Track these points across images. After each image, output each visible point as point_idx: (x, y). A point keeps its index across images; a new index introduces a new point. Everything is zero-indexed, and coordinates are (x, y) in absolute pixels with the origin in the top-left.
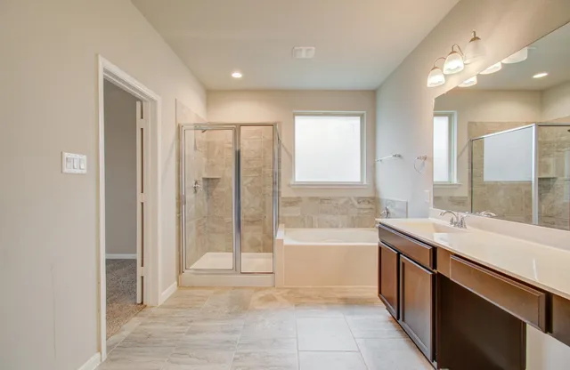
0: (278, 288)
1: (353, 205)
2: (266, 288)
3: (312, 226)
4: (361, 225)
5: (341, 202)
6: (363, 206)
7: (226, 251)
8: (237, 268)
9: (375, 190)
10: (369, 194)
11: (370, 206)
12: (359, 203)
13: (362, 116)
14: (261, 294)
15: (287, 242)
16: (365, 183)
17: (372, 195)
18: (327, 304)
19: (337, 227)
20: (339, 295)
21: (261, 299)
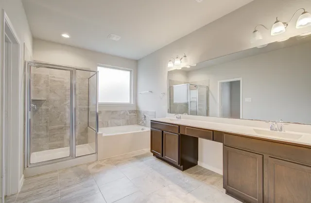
0: (100, 160)
1: (127, 114)
2: (93, 162)
3: (107, 126)
4: (131, 124)
5: (122, 113)
6: (132, 114)
7: (50, 149)
8: (72, 156)
9: (137, 107)
10: (134, 109)
11: (134, 114)
12: (130, 113)
13: (131, 71)
14: (93, 165)
15: (104, 135)
16: (132, 103)
17: (135, 109)
18: (130, 160)
19: (120, 125)
20: (132, 156)
21: (93, 168)
